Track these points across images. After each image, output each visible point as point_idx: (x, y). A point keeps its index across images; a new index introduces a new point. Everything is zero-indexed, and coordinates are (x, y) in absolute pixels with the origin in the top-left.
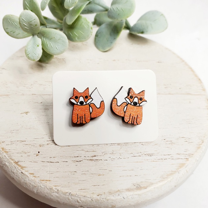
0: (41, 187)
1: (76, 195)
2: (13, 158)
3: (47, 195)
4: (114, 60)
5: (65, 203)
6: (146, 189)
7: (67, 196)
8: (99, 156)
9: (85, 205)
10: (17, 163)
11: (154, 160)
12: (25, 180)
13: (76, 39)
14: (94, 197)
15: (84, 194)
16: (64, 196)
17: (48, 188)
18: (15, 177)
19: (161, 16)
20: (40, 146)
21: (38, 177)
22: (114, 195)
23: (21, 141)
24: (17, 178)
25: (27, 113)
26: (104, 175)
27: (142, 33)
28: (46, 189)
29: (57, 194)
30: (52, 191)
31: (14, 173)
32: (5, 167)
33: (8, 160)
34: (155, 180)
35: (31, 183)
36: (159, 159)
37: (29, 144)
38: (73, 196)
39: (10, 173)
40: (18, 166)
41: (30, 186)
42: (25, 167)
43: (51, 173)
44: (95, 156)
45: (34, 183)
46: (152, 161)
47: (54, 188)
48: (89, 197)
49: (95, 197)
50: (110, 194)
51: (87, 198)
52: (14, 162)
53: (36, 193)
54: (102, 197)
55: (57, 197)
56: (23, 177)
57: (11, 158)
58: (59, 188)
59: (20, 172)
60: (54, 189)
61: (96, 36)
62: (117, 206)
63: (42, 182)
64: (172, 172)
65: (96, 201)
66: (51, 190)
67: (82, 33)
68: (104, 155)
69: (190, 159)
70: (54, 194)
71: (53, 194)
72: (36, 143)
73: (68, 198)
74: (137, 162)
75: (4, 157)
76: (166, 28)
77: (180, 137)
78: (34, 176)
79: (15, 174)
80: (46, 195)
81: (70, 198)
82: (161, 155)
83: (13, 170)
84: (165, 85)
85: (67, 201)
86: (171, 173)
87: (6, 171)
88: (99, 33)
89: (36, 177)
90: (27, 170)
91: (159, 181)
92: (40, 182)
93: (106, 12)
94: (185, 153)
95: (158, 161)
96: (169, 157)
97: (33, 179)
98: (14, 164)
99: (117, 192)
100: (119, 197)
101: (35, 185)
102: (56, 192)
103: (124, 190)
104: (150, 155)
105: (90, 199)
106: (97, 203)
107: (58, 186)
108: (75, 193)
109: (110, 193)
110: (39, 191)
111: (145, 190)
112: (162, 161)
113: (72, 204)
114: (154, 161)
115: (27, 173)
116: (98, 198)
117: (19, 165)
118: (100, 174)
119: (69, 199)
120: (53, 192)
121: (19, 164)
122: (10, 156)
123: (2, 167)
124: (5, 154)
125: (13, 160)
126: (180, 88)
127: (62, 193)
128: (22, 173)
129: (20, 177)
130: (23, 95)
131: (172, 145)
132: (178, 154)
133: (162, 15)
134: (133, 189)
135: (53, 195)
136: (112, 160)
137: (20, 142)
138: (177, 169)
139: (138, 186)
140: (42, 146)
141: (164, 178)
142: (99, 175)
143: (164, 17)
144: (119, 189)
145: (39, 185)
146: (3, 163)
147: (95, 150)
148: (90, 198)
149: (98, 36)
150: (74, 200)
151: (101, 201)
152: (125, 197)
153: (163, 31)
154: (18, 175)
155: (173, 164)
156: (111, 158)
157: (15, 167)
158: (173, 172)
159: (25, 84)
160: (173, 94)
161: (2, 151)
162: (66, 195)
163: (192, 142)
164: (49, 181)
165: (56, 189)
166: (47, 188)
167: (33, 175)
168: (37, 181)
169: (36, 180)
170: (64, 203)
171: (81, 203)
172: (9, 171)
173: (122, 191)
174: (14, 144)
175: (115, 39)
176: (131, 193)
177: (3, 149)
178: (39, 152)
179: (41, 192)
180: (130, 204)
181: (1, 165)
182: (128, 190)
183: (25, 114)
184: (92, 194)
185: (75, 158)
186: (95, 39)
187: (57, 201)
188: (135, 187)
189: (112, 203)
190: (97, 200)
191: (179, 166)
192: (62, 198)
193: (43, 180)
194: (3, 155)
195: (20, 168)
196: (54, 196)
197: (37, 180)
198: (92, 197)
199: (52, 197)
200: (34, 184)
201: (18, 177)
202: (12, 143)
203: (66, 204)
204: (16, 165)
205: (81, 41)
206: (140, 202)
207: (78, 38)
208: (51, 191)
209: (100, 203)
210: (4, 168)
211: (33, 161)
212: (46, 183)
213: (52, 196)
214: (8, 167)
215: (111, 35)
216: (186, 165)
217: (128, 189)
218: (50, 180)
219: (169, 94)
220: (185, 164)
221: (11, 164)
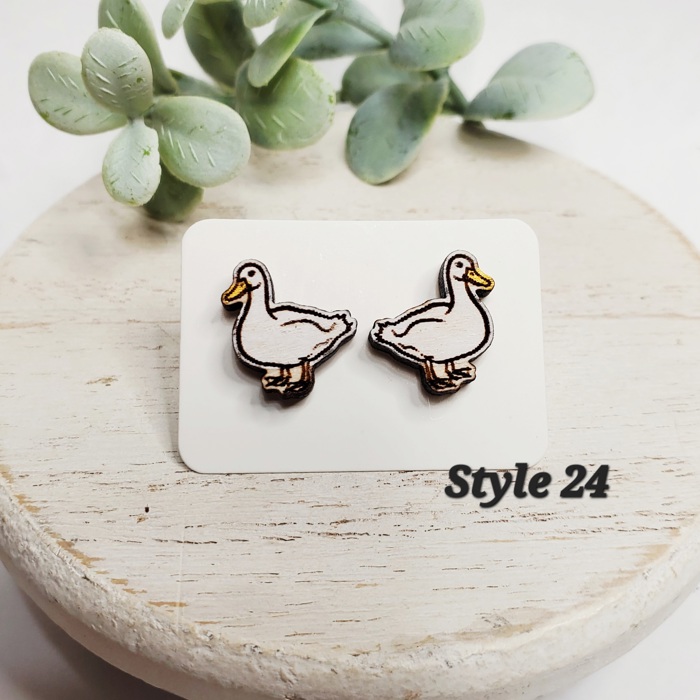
0: (152, 627)
1: (278, 654)
2: (56, 528)
3: (172, 654)
4: (412, 211)
5: (237, 685)
6: (528, 631)
7: (245, 660)
8: (361, 522)
9: (311, 693)
10: (68, 545)
11: (557, 535)
12: (95, 605)
13: (280, 137)
14: (340, 660)
15: (307, 651)
16: (234, 658)
17: (177, 630)
18: (61, 594)
19: (569, 58)
20: (153, 490)
21: (144, 591)
22: (413, 655)
23: (86, 473)
24: (69, 598)
25: (108, 381)
26: (376, 585)
27: (509, 115)
28: (171, 633)
29: (207, 652)
30: (191, 642)
31: (56, 580)
32: (27, 561)
33: (38, 535)
34: (562, 600)
35: (119, 615)
36: (574, 532)
37: (113, 481)
38: (265, 657)
39: (45, 582)
40: (71, 556)
41: (114, 625)
42: (98, 559)
43: (187, 578)
44: (345, 522)
45: (129, 614)
46: (547, 539)
47: (198, 629)
48: (323, 659)
49: (344, 659)
50: (399, 652)
51: (317, 666)
52: (59, 544)
53: (133, 650)
54: (370, 662)
55: (208, 661)
56: (88, 594)
57: (47, 530)
58: (214, 630)
59: (81, 575)
60: (197, 632)
61: (352, 132)
62: (424, 695)
63: (156, 608)
64: (621, 576)
65: (348, 677)
66: (188, 637)
67: (299, 116)
68: (377, 517)
69: (683, 530)
70: (199, 650)
71: (193, 652)
72: (138, 480)
73: (247, 665)
74: (496, 541)
75: (23, 526)
76: (590, 99)
77: (646, 457)
78: (127, 590)
79: (62, 584)
80: (169, 658)
81: (256, 667)
82: (582, 517)
83: (54, 572)
84: (591, 288)
85: (245, 678)
86: (617, 576)
87: (31, 574)
88: (361, 123)
89: (134, 593)
90: (103, 570)
91: (576, 607)
92: (148, 610)
93: (384, 53)
94: (665, 510)
95: (568, 538)
96: (610, 522)
97: (124, 599)
98: (57, 549)
99: (423, 642)
100: (431, 662)
101: (132, 621)
102: (205, 645)
103: (447, 637)
104: (541, 517)
105: (326, 670)
106: (351, 684)
107: (211, 623)
108: (274, 647)
109: (399, 647)
110: (144, 643)
111: (525, 638)
112: (586, 538)
113: (262, 687)
114: (554, 538)
115: (102, 581)
116: (357, 663)
117: (75, 553)
118: (363, 583)
119: (251, 670)
120: (196, 645)
121: (75, 547)
122: (46, 523)
123: (19, 560)
124: (27, 515)
125: (54, 535)
126: (642, 298)
127: (228, 646)
128: (85, 578)
129: (79, 594)
130: (99, 323)
131: (619, 483)
132: (641, 513)
133: (574, 54)
134: (481, 633)
135: (196, 657)
136: (407, 533)
137: (83, 475)
138: (637, 566)
139: (499, 622)
140: (159, 488)
141: (592, 596)
142: (359, 586)
143: (581, 61)
144: (431, 633)
145: (146, 620)
146: (21, 548)
147: (344, 503)
148: (328, 663)
149: (356, 133)
150: (271, 674)
151: (367, 674)
152: (453, 659)
153: (579, 109)
154: (70, 587)
155: (623, 548)
156: (401, 528)
157: (62, 559)
158: (625, 575)
159: (105, 289)
160: (617, 317)
161: (18, 505)
162: (241, 655)
163: (689, 474)
164: (181, 605)
165: (205, 633)
166: (173, 631)
167: (126, 585)
168: (138, 605)
169: (135, 604)
170: (233, 683)
171: (294, 682)
172: (41, 574)
173: (443, 641)
174: (60, 484)
175: (415, 138)
176: (475, 647)
177: (21, 498)
178: (147, 510)
179: (151, 646)
180: (472, 688)
181: (14, 555)
182: (465, 636)
183: (100, 386)
184: (332, 651)
185: (274, 527)
186: (348, 143)
187: (210, 676)
188: (490, 626)
189: (407, 681)
190: (352, 673)
191: (645, 554)
192: (226, 665)
193: (159, 604)
194: (23, 520)
195: (79, 561)
196: (199, 656)
197: (139, 603)
198: (334, 662)
199: (189, 664)
200: (126, 617)
201: (71, 594)
202: (53, 479)
203: (241, 688)
204: (64, 553)
205: (296, 146)
206: (508, 680)
207: (286, 135)
208: (187, 640)
209: (364, 682)
210: (23, 565)
211: (127, 539)
212: (170, 614)
213: (191, 659)
214: (37, 561)
215: (400, 125)
216: (672, 550)
217: (464, 633)
218: (184, 601)
219: (606, 316)
220: (666, 546)
221: (48, 549)
